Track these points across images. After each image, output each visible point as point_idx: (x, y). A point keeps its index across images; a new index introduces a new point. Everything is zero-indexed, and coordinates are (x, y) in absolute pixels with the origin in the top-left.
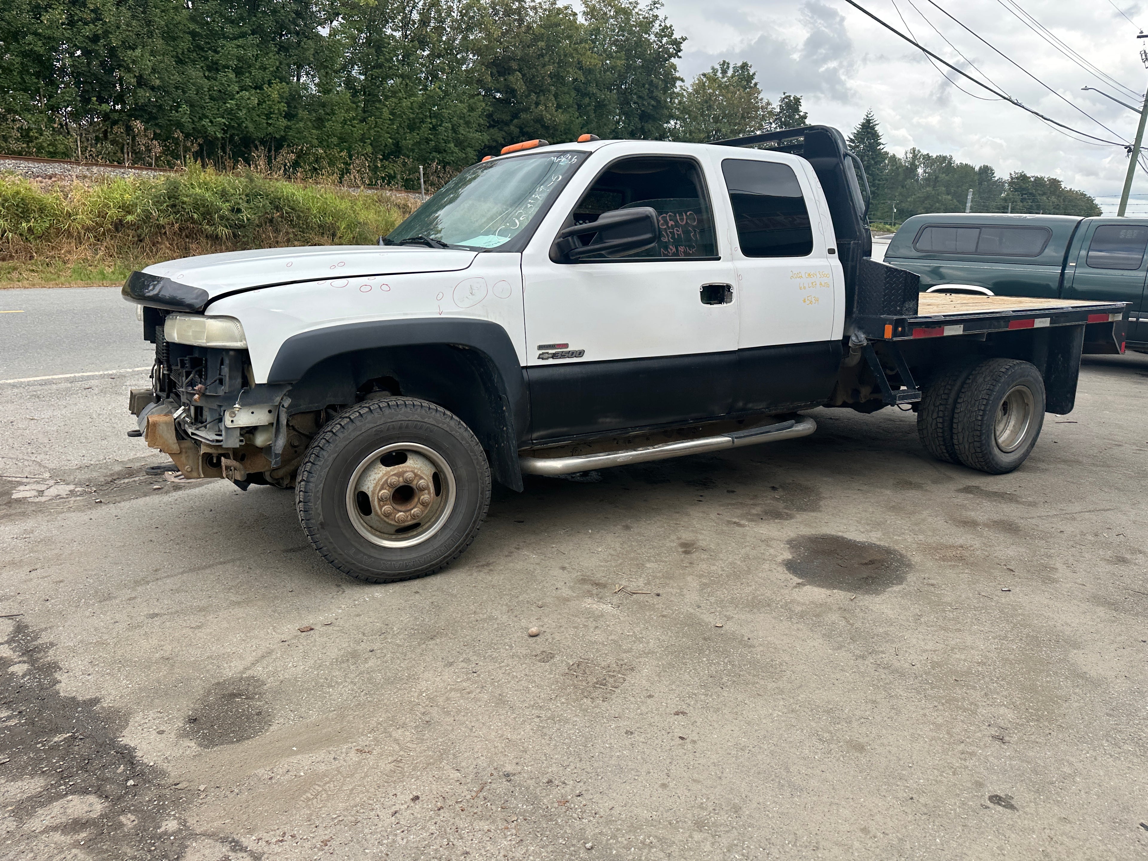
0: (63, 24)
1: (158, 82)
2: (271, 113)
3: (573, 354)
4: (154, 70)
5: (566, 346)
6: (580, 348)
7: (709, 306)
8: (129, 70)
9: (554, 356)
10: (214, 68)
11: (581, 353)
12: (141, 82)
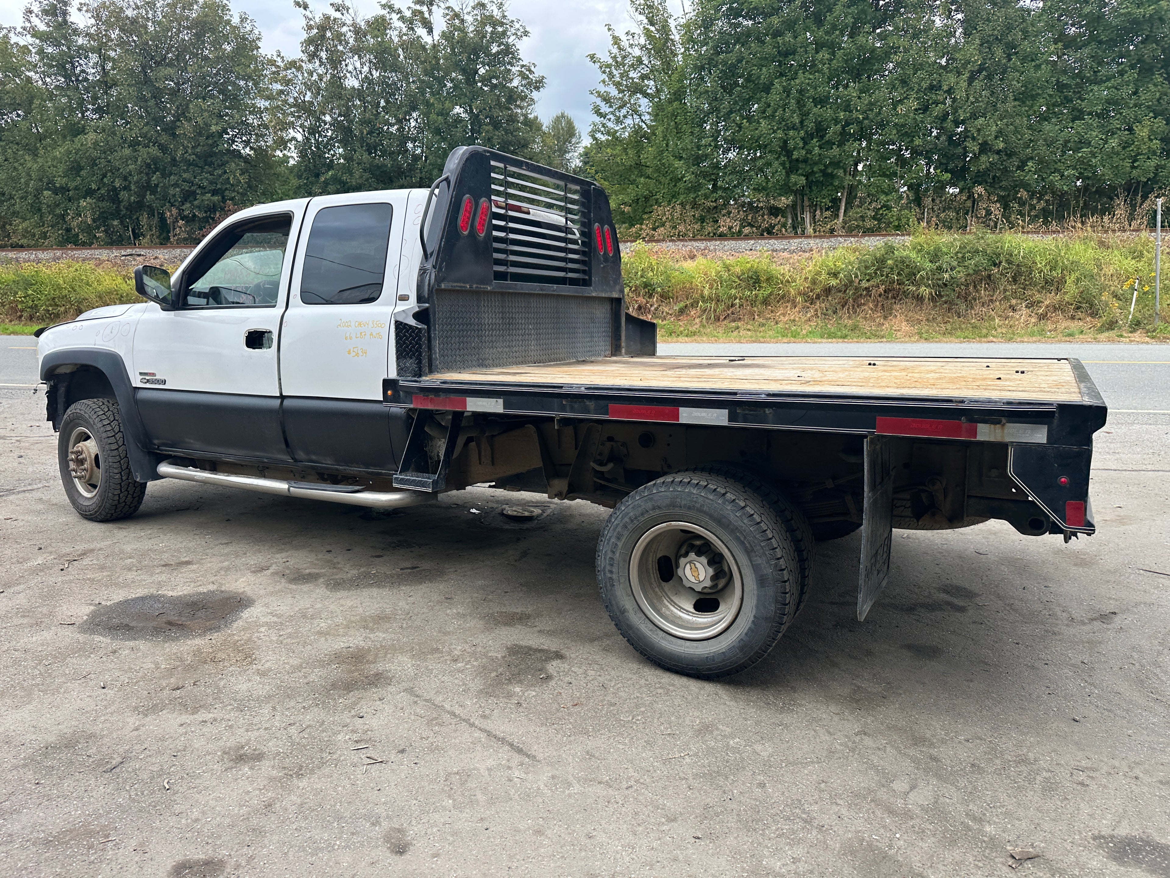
0: (916, 110)
1: (1001, 145)
2: (1139, 154)
3: (158, 382)
4: (1000, 133)
5: (153, 374)
6: (163, 378)
7: (251, 350)
8: (974, 139)
9: (148, 381)
10: (1078, 115)
11: (164, 382)
12: (985, 148)
